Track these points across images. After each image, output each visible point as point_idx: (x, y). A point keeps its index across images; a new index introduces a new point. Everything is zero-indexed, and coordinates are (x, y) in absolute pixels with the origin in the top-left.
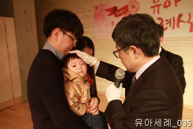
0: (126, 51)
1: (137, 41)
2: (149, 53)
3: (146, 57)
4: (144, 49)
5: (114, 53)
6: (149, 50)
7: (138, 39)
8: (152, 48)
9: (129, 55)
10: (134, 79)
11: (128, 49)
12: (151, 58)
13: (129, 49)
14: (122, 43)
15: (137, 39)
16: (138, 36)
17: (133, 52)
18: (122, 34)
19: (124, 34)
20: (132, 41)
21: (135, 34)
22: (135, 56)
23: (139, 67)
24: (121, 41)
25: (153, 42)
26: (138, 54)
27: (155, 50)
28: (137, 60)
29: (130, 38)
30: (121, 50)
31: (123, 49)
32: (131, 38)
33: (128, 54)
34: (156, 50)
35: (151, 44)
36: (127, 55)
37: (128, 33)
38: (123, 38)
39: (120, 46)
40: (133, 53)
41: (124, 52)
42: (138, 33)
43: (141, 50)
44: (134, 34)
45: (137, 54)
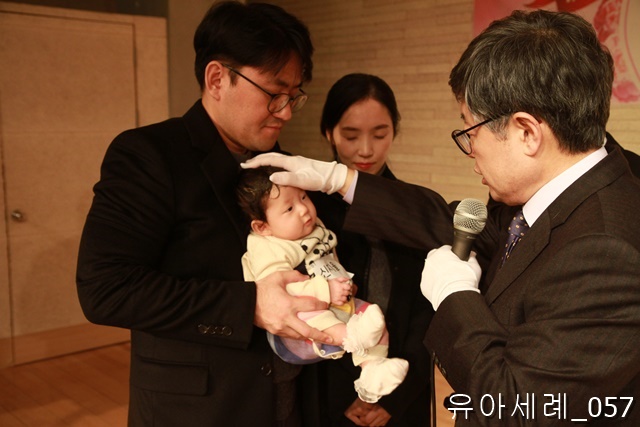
0: (498, 131)
1: (537, 97)
2: (574, 140)
3: (562, 152)
4: (558, 123)
5: (455, 136)
6: (575, 128)
7: (543, 91)
8: (583, 121)
9: (507, 142)
10: (518, 227)
11: (507, 124)
12: (578, 156)
13: (511, 123)
14: (489, 102)
15: (538, 93)
16: (542, 79)
17: (522, 132)
18: (491, 73)
19: (497, 74)
20: (524, 96)
21: (536, 73)
22: (528, 146)
23: (539, 185)
24: (485, 95)
25: (588, 104)
26: (539, 141)
27: (592, 131)
28: (533, 159)
29: (516, 88)
30: (484, 126)
31: (490, 123)
32: (521, 87)
33: (506, 139)
34: (594, 130)
35: (582, 110)
36: (503, 142)
37: (510, 71)
38: (493, 86)
39: (479, 114)
40: (523, 137)
41: (493, 132)
42: (543, 70)
43: (550, 126)
44: (531, 74)
45: (535, 140)
